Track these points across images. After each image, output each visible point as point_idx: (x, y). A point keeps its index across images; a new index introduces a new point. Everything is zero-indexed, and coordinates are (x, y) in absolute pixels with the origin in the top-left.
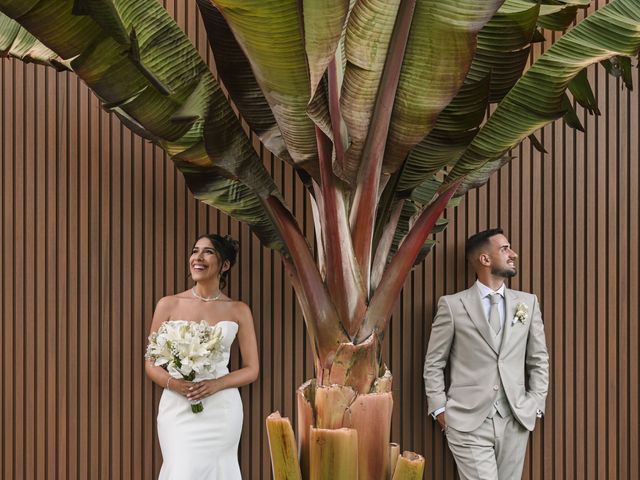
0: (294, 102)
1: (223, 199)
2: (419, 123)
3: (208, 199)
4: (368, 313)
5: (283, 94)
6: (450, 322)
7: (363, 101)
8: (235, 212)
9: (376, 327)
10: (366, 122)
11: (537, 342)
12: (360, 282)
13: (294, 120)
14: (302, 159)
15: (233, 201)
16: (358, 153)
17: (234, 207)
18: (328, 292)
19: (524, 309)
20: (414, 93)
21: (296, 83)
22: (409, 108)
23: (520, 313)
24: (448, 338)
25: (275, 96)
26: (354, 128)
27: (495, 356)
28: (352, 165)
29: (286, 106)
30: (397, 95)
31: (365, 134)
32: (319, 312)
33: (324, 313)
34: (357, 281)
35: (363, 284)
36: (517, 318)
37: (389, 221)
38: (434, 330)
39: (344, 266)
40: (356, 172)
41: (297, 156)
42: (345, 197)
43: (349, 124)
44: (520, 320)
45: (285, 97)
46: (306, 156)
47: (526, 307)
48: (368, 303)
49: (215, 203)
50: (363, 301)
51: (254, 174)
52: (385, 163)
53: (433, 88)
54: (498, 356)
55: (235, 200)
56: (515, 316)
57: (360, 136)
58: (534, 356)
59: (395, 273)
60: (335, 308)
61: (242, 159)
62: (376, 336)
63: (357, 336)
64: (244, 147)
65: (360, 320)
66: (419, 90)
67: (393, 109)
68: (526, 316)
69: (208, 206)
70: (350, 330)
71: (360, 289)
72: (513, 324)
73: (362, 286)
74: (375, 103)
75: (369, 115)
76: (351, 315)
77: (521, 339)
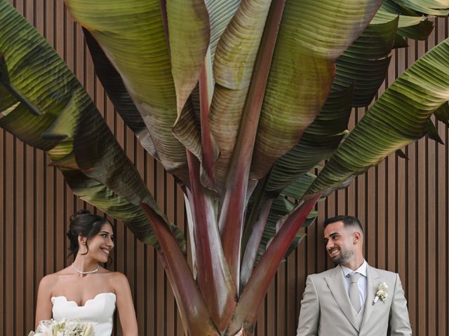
0: (164, 114)
1: (101, 195)
2: (284, 137)
3: (87, 196)
4: (238, 308)
5: (153, 106)
6: (315, 299)
7: (231, 115)
8: (111, 209)
9: (245, 322)
10: (234, 133)
11: (399, 318)
12: (230, 281)
13: (165, 131)
14: (172, 167)
15: (110, 197)
16: (226, 161)
17: (111, 203)
18: (199, 289)
19: (384, 289)
20: (280, 109)
21: (165, 98)
22: (275, 123)
23: (380, 292)
24: (313, 315)
25: (147, 108)
26: (223, 142)
27: (355, 333)
28: (221, 173)
29: (157, 117)
30: (263, 108)
31: (233, 145)
32: (190, 308)
33: (195, 310)
34: (226, 279)
35: (233, 282)
36: (377, 298)
37: (258, 219)
38: (303, 306)
39: (214, 267)
40: (226, 177)
41: (167, 164)
42: (214, 202)
43: (218, 138)
44: (380, 298)
45: (156, 110)
46: (176, 165)
47: (386, 287)
48: (237, 299)
49: (92, 200)
50: (233, 298)
51: (126, 182)
52: (252, 170)
53: (298, 105)
54: (358, 333)
55: (113, 196)
56: (376, 295)
57: (228, 147)
58: (397, 331)
59: (263, 272)
60: (206, 305)
61: (114, 169)
62: (245, 330)
63: (227, 331)
64: (116, 157)
65: (230, 315)
66: (284, 106)
67: (259, 121)
68: (386, 295)
69: (85, 202)
70: (220, 326)
71: (230, 288)
72: (374, 303)
73: (231, 284)
74: (242, 116)
75: (237, 127)
76: (221, 312)
77: (381, 317)
